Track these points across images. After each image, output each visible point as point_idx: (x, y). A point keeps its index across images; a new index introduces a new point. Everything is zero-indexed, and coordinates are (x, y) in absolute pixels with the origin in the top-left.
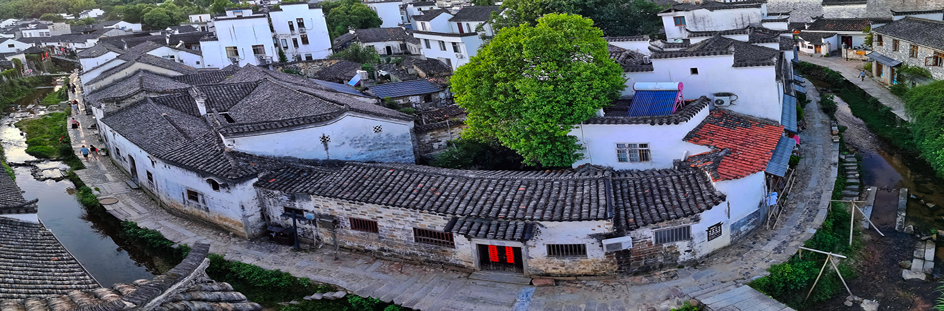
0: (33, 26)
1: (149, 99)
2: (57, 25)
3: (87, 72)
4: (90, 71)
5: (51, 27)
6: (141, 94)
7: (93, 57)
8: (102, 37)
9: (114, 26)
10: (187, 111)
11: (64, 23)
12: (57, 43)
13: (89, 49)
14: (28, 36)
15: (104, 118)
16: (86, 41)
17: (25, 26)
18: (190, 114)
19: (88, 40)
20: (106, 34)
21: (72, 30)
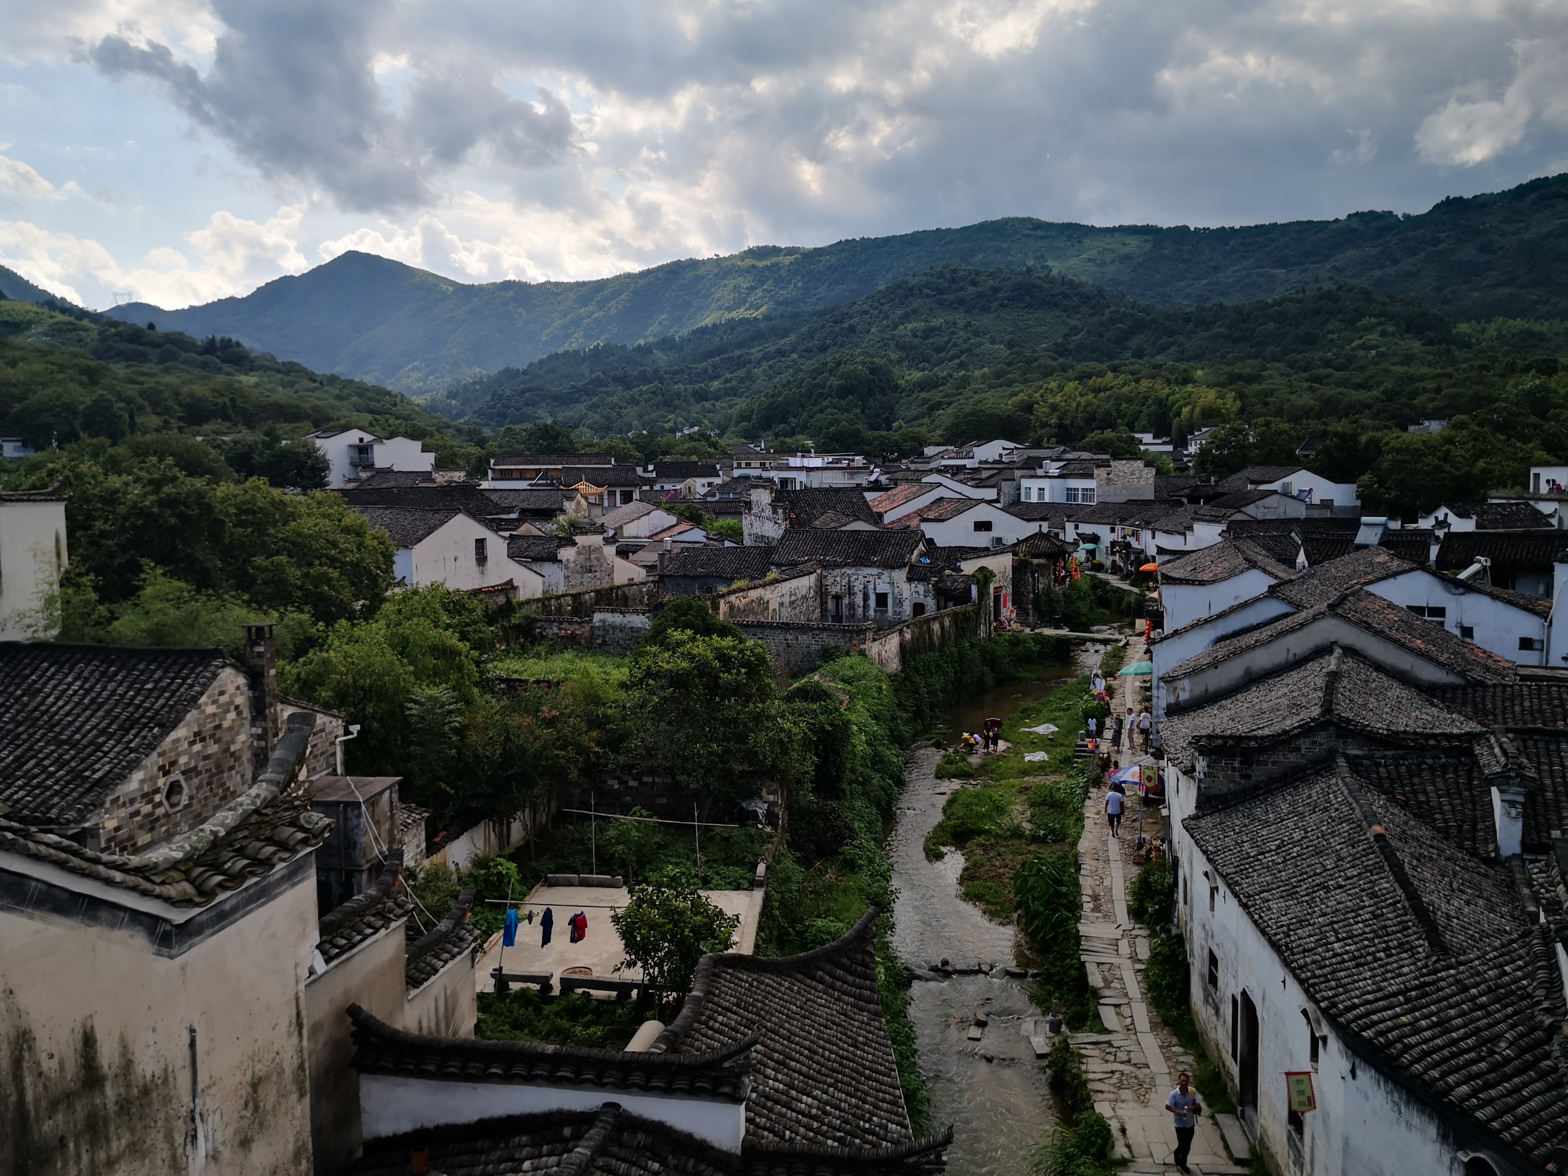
0: (1053, 468)
1: (1341, 762)
2: (1120, 466)
3: (1176, 633)
4: (1186, 630)
5: (1101, 473)
6: (1321, 738)
7: (1202, 583)
8: (1238, 517)
9: (1276, 486)
10: (1454, 832)
11: (1140, 464)
12: (1108, 528)
13: (1194, 556)
14: (1034, 499)
15: (1195, 818)
16: (1190, 528)
17: (1032, 465)
18: (1460, 847)
19: (1197, 526)
20: (1251, 510)
21: (1157, 490)
